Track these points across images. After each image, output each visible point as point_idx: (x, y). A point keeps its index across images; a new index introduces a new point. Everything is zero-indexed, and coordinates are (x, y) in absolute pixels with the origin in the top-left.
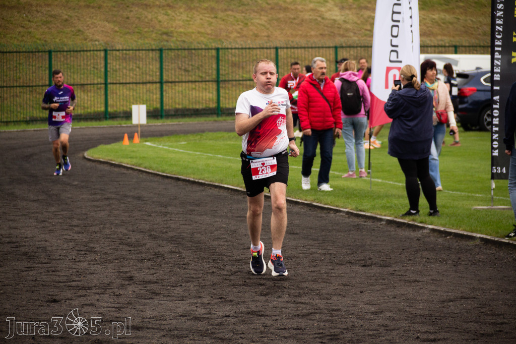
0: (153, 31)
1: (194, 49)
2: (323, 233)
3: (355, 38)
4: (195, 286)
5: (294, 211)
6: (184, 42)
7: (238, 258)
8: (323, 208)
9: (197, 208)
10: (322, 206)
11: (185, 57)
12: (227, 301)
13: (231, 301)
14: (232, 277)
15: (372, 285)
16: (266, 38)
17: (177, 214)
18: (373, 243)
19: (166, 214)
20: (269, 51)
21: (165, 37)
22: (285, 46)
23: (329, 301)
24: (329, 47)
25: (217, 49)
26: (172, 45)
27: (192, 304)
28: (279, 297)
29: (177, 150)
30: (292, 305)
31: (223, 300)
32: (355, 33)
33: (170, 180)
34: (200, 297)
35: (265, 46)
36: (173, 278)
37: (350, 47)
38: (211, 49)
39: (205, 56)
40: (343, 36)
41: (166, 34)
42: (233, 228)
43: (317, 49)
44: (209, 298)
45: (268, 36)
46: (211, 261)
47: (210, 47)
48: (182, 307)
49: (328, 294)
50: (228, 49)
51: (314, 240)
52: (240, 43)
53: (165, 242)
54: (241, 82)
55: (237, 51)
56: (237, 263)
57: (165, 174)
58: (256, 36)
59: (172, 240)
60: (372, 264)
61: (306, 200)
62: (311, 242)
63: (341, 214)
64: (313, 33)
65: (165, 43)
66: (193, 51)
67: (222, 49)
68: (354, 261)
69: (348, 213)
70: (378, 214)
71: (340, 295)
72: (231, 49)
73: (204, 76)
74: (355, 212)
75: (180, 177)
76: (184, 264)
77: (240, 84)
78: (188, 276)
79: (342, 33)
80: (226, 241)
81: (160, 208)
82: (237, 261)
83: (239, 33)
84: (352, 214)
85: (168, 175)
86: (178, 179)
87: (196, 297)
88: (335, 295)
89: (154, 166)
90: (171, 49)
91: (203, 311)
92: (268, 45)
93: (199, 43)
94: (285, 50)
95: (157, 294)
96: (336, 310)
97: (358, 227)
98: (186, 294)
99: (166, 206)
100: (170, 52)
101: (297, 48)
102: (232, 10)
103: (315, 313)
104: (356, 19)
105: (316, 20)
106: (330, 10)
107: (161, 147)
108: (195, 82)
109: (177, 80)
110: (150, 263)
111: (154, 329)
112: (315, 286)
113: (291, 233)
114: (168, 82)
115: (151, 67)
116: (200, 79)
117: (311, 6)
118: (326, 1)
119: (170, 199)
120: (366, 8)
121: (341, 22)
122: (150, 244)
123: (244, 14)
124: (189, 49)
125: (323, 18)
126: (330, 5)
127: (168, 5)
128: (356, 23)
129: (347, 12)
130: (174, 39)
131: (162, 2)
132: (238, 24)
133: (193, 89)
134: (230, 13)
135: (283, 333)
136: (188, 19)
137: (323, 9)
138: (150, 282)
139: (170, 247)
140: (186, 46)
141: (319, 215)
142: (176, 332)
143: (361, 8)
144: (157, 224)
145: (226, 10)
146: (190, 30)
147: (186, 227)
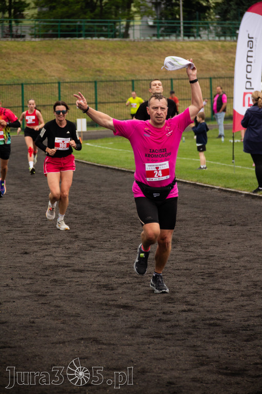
0: (90, 69)
1: (118, 81)
2: (203, 203)
3: (223, 72)
4: (119, 241)
6: (111, 76)
8: (203, 186)
9: (120, 188)
10: (202, 184)
11: (111, 86)
15: (236, 239)
16: (164, 73)
17: (107, 192)
18: (236, 209)
19: (99, 192)
20: (166, 81)
21: (98, 73)
22: (177, 78)
23: (207, 250)
24: (206, 78)
25: (133, 81)
26: (103, 79)
27: (117, 253)
29: (107, 148)
30: (183, 253)
32: (223, 69)
33: (102, 169)
34: (122, 249)
35: (164, 78)
36: (105, 236)
37: (220, 78)
38: (129, 81)
39: (125, 85)
40: (215, 71)
41: (99, 71)
44: (128, 249)
46: (129, 224)
47: (128, 79)
48: (110, 256)
49: (207, 245)
50: (139, 80)
51: (197, 208)
53: (99, 211)
55: (145, 82)
57: (99, 165)
59: (103, 210)
60: (235, 224)
61: (192, 181)
62: (195, 210)
63: (215, 190)
65: (98, 77)
66: (117, 82)
67: (135, 80)
68: (223, 222)
69: (219, 189)
70: (239, 190)
71: (215, 245)
72: (142, 80)
74: (224, 189)
75: (109, 166)
76: (112, 226)
78: (114, 234)
79: (214, 68)
81: (96, 188)
83: (146, 69)
84: (222, 190)
85: (101, 165)
86: (108, 168)
87: (119, 249)
88: (211, 245)
89: (92, 159)
90: (102, 81)
91: (125, 258)
92: (166, 77)
93: (120, 77)
94: (177, 81)
95: (94, 247)
96: (212, 256)
97: (226, 199)
98: (113, 247)
99: (99, 187)
100: (101, 83)
102: (142, 55)
103: (198, 258)
104: (223, 60)
105: (197, 60)
106: (206, 54)
107: (96, 146)
108: (118, 102)
109: (106, 101)
110: (89, 226)
111: (92, 271)
112: (198, 240)
113: (182, 204)
114: (100, 103)
115: (89, 93)
116: (121, 101)
117: (194, 51)
118: (204, 48)
119: (103, 182)
120: (230, 52)
121: (214, 62)
122: (89, 212)
123: (149, 58)
124: (114, 81)
125: (202, 59)
126: (206, 50)
127: (100, 53)
128: (224, 62)
129: (218, 55)
130: (104, 74)
131: (96, 50)
132: (146, 64)
133: (117, 107)
134: (140, 56)
135: (177, 272)
136: (113, 61)
137: (202, 53)
138: (89, 239)
139: (102, 215)
140: (112, 79)
141: (201, 191)
142: (106, 273)
143: (226, 52)
144: (94, 199)
145: (138, 55)
146: (114, 68)
147: (113, 200)
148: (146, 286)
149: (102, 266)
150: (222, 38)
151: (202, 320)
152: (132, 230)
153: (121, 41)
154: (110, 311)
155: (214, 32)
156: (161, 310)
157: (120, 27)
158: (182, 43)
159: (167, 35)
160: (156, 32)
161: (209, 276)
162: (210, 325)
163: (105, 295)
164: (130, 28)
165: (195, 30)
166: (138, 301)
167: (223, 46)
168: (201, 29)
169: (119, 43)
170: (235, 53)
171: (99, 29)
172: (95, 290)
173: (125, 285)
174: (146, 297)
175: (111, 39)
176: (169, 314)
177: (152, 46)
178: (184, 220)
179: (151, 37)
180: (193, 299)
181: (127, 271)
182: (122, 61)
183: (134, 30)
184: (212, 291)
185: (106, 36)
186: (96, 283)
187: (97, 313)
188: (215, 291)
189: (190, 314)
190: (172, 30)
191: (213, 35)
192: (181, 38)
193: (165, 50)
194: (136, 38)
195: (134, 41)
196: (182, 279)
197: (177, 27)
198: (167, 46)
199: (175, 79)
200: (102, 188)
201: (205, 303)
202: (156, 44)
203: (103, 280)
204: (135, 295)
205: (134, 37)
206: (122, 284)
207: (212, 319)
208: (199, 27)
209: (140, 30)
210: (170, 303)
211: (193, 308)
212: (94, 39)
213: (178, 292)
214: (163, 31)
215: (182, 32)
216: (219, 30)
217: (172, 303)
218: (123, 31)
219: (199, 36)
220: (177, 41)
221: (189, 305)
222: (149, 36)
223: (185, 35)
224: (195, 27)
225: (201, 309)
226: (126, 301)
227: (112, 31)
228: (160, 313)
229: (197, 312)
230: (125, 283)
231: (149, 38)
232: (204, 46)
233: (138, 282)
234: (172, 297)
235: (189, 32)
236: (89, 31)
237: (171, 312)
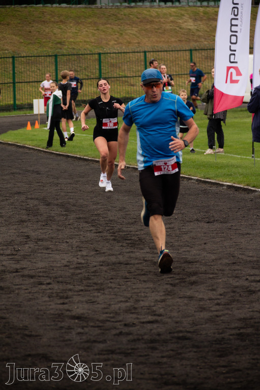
1: (82, 54)
3: (206, 43)
4: (77, 242)
6: (74, 49)
7: (111, 218)
9: (81, 179)
11: (74, 61)
12: (100, 253)
13: (104, 253)
15: (213, 238)
16: (137, 44)
17: (66, 184)
19: (57, 184)
20: (139, 54)
21: (59, 46)
22: (151, 50)
24: (185, 50)
25: (99, 54)
26: (65, 52)
27: (74, 256)
28: (142, 249)
31: (98, 252)
32: (205, 39)
33: (62, 157)
35: (136, 51)
36: (61, 236)
37: (202, 49)
38: (95, 54)
39: (90, 59)
40: (196, 41)
41: (60, 43)
43: (176, 52)
45: (139, 43)
47: (94, 52)
48: (67, 259)
49: (179, 246)
50: (107, 53)
52: (117, 49)
53: (55, 207)
54: (118, 79)
55: (114, 55)
57: (58, 153)
58: (130, 43)
59: (62, 205)
60: (214, 221)
63: (192, 181)
65: (59, 51)
66: (81, 56)
67: (103, 53)
68: (200, 219)
69: (197, 180)
70: (221, 181)
72: (110, 53)
73: (89, 74)
74: (203, 180)
76: (69, 225)
77: (117, 80)
78: (71, 234)
79: (195, 39)
80: (103, 205)
81: (53, 180)
83: (116, 41)
84: (200, 181)
85: (60, 153)
86: (68, 156)
87: (77, 251)
88: (184, 246)
90: (63, 55)
91: (83, 262)
92: (138, 50)
93: (85, 50)
94: (152, 53)
97: (205, 192)
98: (70, 248)
99: (58, 178)
100: (63, 57)
101: (161, 51)
102: (110, 24)
104: (205, 28)
105: (176, 29)
106: (185, 22)
111: (44, 277)
115: (48, 69)
117: (171, 19)
118: (183, 15)
120: (214, 19)
121: (194, 31)
123: (119, 27)
124: (78, 55)
125: (180, 28)
126: (186, 18)
127: (61, 22)
128: (206, 31)
129: (199, 22)
130: (66, 47)
131: (57, 19)
132: (116, 34)
134: (109, 26)
135: (143, 278)
136: (77, 31)
137: (180, 21)
140: (75, 52)
142: (61, 279)
143: (209, 19)
145: (105, 24)
146: (78, 40)
147: (73, 194)
148: (106, 294)
150: (205, 3)
151: (170, 333)
154: (63, 323)
156: (122, 321)
158: (157, 10)
159: (140, 1)
161: (180, 282)
162: (179, 338)
163: (58, 304)
166: (96, 311)
167: (205, 13)
169: (84, 10)
172: (47, 299)
173: (82, 293)
174: (105, 306)
175: (74, 6)
176: (132, 326)
177: (122, 13)
179: (121, 3)
182: (87, 31)
184: (183, 299)
185: (68, 3)
187: (48, 326)
188: (185, 299)
192: (156, 4)
193: (138, 18)
194: (103, 4)
195: (101, 8)
196: (148, 285)
198: (139, 13)
199: (149, 52)
200: (61, 181)
202: (127, 11)
203: (56, 287)
205: (101, 3)
206: (78, 292)
207: (181, 332)
210: (132, 313)
211: (159, 318)
212: (55, 5)
213: (142, 301)
217: (135, 313)
219: (178, 1)
220: (152, 7)
221: (155, 315)
222: (119, 2)
223: (161, 1)
225: (169, 320)
226: (82, 312)
228: (120, 325)
229: (164, 323)
232: (183, 12)
233: (97, 290)
234: (136, 306)
237: (133, 324)
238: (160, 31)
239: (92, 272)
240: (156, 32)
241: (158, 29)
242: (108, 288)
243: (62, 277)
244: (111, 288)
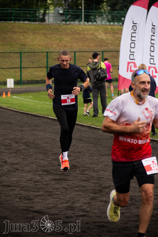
0: (17, 44)
1: (37, 52)
2: (96, 140)
3: (112, 47)
5: (82, 129)
6: (32, 49)
7: (56, 152)
9: (37, 128)
10: (96, 127)
11: (32, 56)
12: (49, 173)
13: (52, 173)
14: (52, 162)
16: (70, 47)
17: (28, 131)
19: (22, 131)
21: (23, 47)
22: (79, 51)
23: (98, 174)
24: (100, 52)
25: (47, 53)
26: (26, 50)
27: (34, 174)
28: (75, 171)
29: (28, 100)
30: (81, 175)
31: (48, 172)
32: (112, 45)
33: (24, 114)
34: (37, 171)
36: (25, 162)
37: (109, 51)
38: (44, 52)
40: (106, 46)
41: (23, 45)
42: (53, 138)
45: (71, 46)
46: (43, 154)
47: (44, 51)
48: (29, 176)
49: (98, 170)
50: (52, 52)
51: (92, 144)
52: (58, 49)
53: (22, 144)
55: (56, 53)
56: (55, 155)
57: (22, 112)
58: (65, 46)
59: (25, 144)
61: (88, 124)
62: (90, 145)
64: (92, 45)
65: (23, 50)
66: (36, 53)
67: (49, 52)
68: (110, 154)
71: (103, 170)
72: (54, 52)
73: (41, 65)
75: (29, 113)
76: (30, 155)
78: (32, 161)
79: (105, 45)
80: (50, 144)
81: (20, 128)
82: (55, 154)
83: (57, 45)
85: (24, 112)
86: (28, 114)
88: (101, 170)
89: (17, 108)
90: (25, 52)
91: (39, 178)
92: (71, 50)
93: (38, 49)
94: (79, 53)
95: (18, 170)
96: (101, 178)
98: (31, 170)
99: (22, 127)
100: (25, 54)
101: (84, 52)
102: (54, 34)
103: (91, 179)
104: (112, 38)
105: (93, 39)
106: (100, 34)
107: (20, 98)
108: (37, 68)
109: (28, 67)
110: (15, 155)
111: (16, 186)
112: (92, 166)
113: (80, 140)
114: (24, 68)
115: (16, 61)
116: (39, 66)
117: (91, 32)
118: (98, 30)
119: (24, 123)
120: (117, 33)
121: (105, 40)
122: (15, 145)
123: (60, 36)
124: (34, 52)
125: (97, 38)
126: (100, 32)
127: (24, 32)
128: (112, 40)
129: (108, 35)
130: (27, 48)
131: (22, 30)
132: (57, 41)
133: (36, 71)
134: (53, 35)
135: (76, 189)
136: (34, 38)
137: (97, 34)
138: (14, 164)
139: (24, 147)
140: (32, 51)
141: (94, 132)
142: (26, 188)
143: (114, 33)
144: (18, 136)
145: (51, 34)
146: (34, 43)
147: (31, 137)
148: (54, 198)
149: (23, 183)
150: (112, 23)
151: (94, 223)
152: (44, 158)
153: (39, 24)
154: (29, 215)
155: (106, 18)
156: (65, 215)
157: (39, 14)
158: (83, 26)
159: (72, 21)
160: (64, 18)
161: (99, 192)
162: (100, 226)
163: (25, 203)
164: (46, 15)
165: (92, 17)
166: (48, 208)
167: (112, 29)
168: (97, 16)
169: (38, 25)
170: (121, 34)
171: (24, 15)
172: (18, 200)
173: (39, 197)
174: (54, 205)
175: (32, 23)
176: (70, 218)
177: (61, 28)
178: (82, 152)
179: (61, 22)
180: (88, 208)
181: (41, 187)
182: (40, 38)
183: (49, 16)
184: (101, 202)
185: (29, 20)
186: (19, 195)
187: (19, 216)
188: (103, 202)
189: (85, 218)
190: (76, 17)
191: (105, 21)
192: (82, 23)
193: (71, 31)
194: (50, 22)
195: (49, 24)
196: (79, 193)
197: (79, 14)
198: (72, 28)
199: (77, 52)
200: (24, 128)
201: (96, 211)
202: (64, 27)
203: (24, 193)
204: (46, 204)
205: (49, 22)
206: (37, 196)
207: (100, 222)
208: (96, 15)
209: (53, 16)
210: (71, 210)
211: (87, 214)
212: (21, 22)
213: (76, 203)
214: (70, 18)
215: (83, 18)
216: (110, 17)
217: (72, 210)
218: (41, 17)
219: (95, 21)
220: (79, 24)
221: (84, 212)
222: (60, 21)
223: (85, 21)
224: (92, 15)
225: (93, 215)
226: (40, 208)
227: (33, 17)
228: (63, 217)
229: (90, 217)
230: (39, 195)
231: (59, 22)
232: (98, 28)
233: (48, 195)
234: (73, 206)
235: (88, 19)
236: (17, 17)
237: (71, 217)
238: (84, 39)
239: (45, 185)
240: (82, 40)
241: (83, 38)
242: (56, 194)
243: (27, 187)
244: (57, 194)
